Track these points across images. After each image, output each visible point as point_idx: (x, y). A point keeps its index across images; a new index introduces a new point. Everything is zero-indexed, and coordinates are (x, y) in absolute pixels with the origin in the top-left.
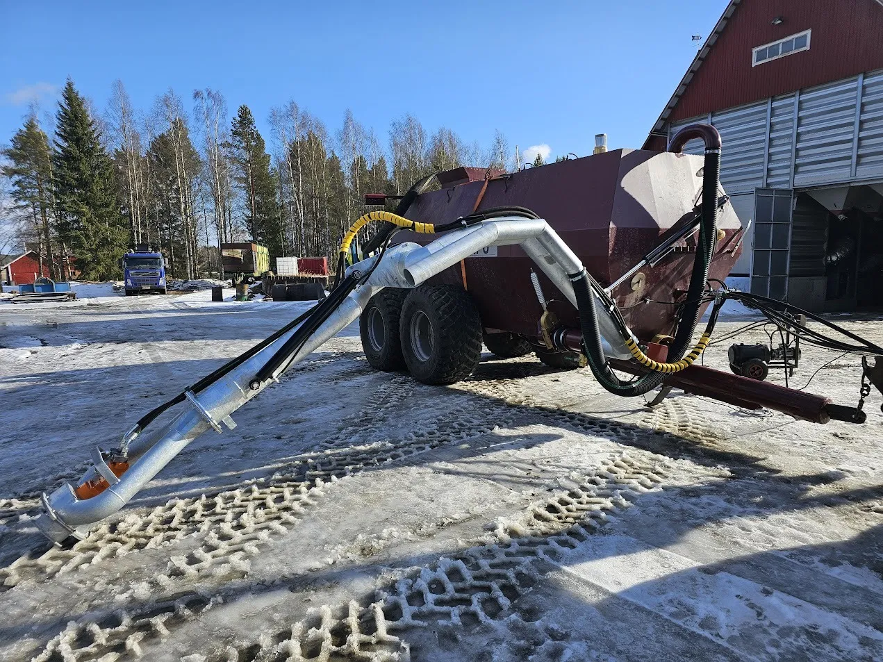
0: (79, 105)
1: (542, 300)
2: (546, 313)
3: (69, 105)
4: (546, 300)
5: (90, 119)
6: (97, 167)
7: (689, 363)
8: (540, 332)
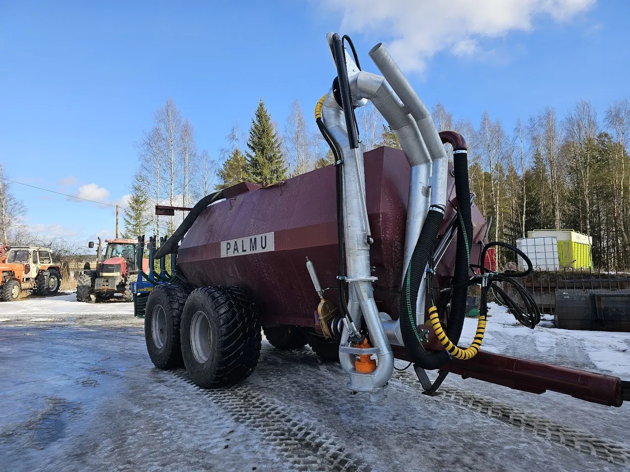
0: (266, 121)
1: (318, 288)
2: (323, 301)
3: (259, 121)
4: (322, 288)
5: (273, 133)
6: (276, 171)
7: (477, 349)
8: (317, 322)
